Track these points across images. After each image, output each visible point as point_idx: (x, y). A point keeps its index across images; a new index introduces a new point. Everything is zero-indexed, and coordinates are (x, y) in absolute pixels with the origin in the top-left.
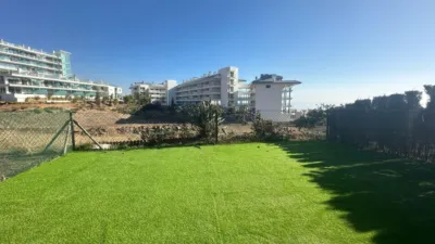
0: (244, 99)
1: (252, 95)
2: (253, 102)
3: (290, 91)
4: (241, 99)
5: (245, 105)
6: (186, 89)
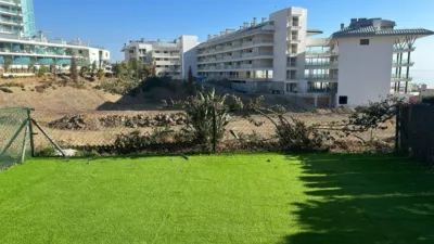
0: (318, 66)
1: (332, 58)
2: (334, 72)
3: (410, 49)
4: (311, 67)
5: (318, 78)
6: (212, 52)
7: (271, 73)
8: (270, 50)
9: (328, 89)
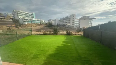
0: (77, 23)
1: (79, 22)
2: (80, 24)
3: (92, 21)
5: (77, 25)
6: (61, 21)
7: (70, 24)
8: (70, 21)
9: (79, 27)
